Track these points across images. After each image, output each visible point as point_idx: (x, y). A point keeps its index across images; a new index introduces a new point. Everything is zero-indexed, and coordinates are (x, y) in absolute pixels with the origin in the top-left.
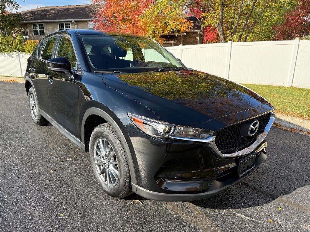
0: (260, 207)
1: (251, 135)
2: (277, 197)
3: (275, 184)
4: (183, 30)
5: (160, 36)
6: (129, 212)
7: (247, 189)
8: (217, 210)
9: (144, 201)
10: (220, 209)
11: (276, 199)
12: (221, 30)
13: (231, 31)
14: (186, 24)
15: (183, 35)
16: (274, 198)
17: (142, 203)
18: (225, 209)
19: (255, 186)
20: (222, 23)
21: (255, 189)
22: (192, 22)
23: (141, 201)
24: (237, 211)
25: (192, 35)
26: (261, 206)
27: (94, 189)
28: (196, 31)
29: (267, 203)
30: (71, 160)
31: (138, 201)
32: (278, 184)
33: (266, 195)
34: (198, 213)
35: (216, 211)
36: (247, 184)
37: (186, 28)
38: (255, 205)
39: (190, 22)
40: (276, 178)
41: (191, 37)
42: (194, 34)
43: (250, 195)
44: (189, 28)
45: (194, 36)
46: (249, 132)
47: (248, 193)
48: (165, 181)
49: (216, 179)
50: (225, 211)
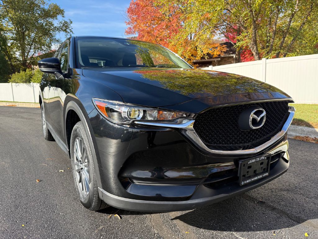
0: (277, 231)
1: (254, 128)
2: (304, 221)
3: (305, 205)
4: (216, 54)
5: (193, 62)
6: (101, 228)
7: (264, 209)
8: (215, 232)
9: (124, 217)
10: (218, 230)
11: (303, 223)
12: (255, 49)
13: (267, 50)
14: (219, 48)
15: (217, 61)
16: (299, 221)
17: (120, 218)
18: (225, 231)
19: (275, 205)
20: (255, 42)
21: (274, 209)
22: (225, 46)
23: (119, 216)
24: (243, 235)
25: (228, 60)
26: (279, 230)
27: (73, 200)
28: (232, 55)
29: (288, 227)
30: (63, 171)
31: (117, 215)
32: (308, 204)
33: (289, 217)
34: (187, 234)
35: (213, 233)
36: (264, 202)
37: (219, 52)
38: (269, 229)
39: (223, 46)
40: (307, 197)
41: (226, 62)
42: (229, 59)
43: (266, 215)
44: (222, 52)
45: (229, 61)
46: (250, 123)
47: (264, 214)
48: (134, 182)
49: (205, 184)
50: (225, 233)
